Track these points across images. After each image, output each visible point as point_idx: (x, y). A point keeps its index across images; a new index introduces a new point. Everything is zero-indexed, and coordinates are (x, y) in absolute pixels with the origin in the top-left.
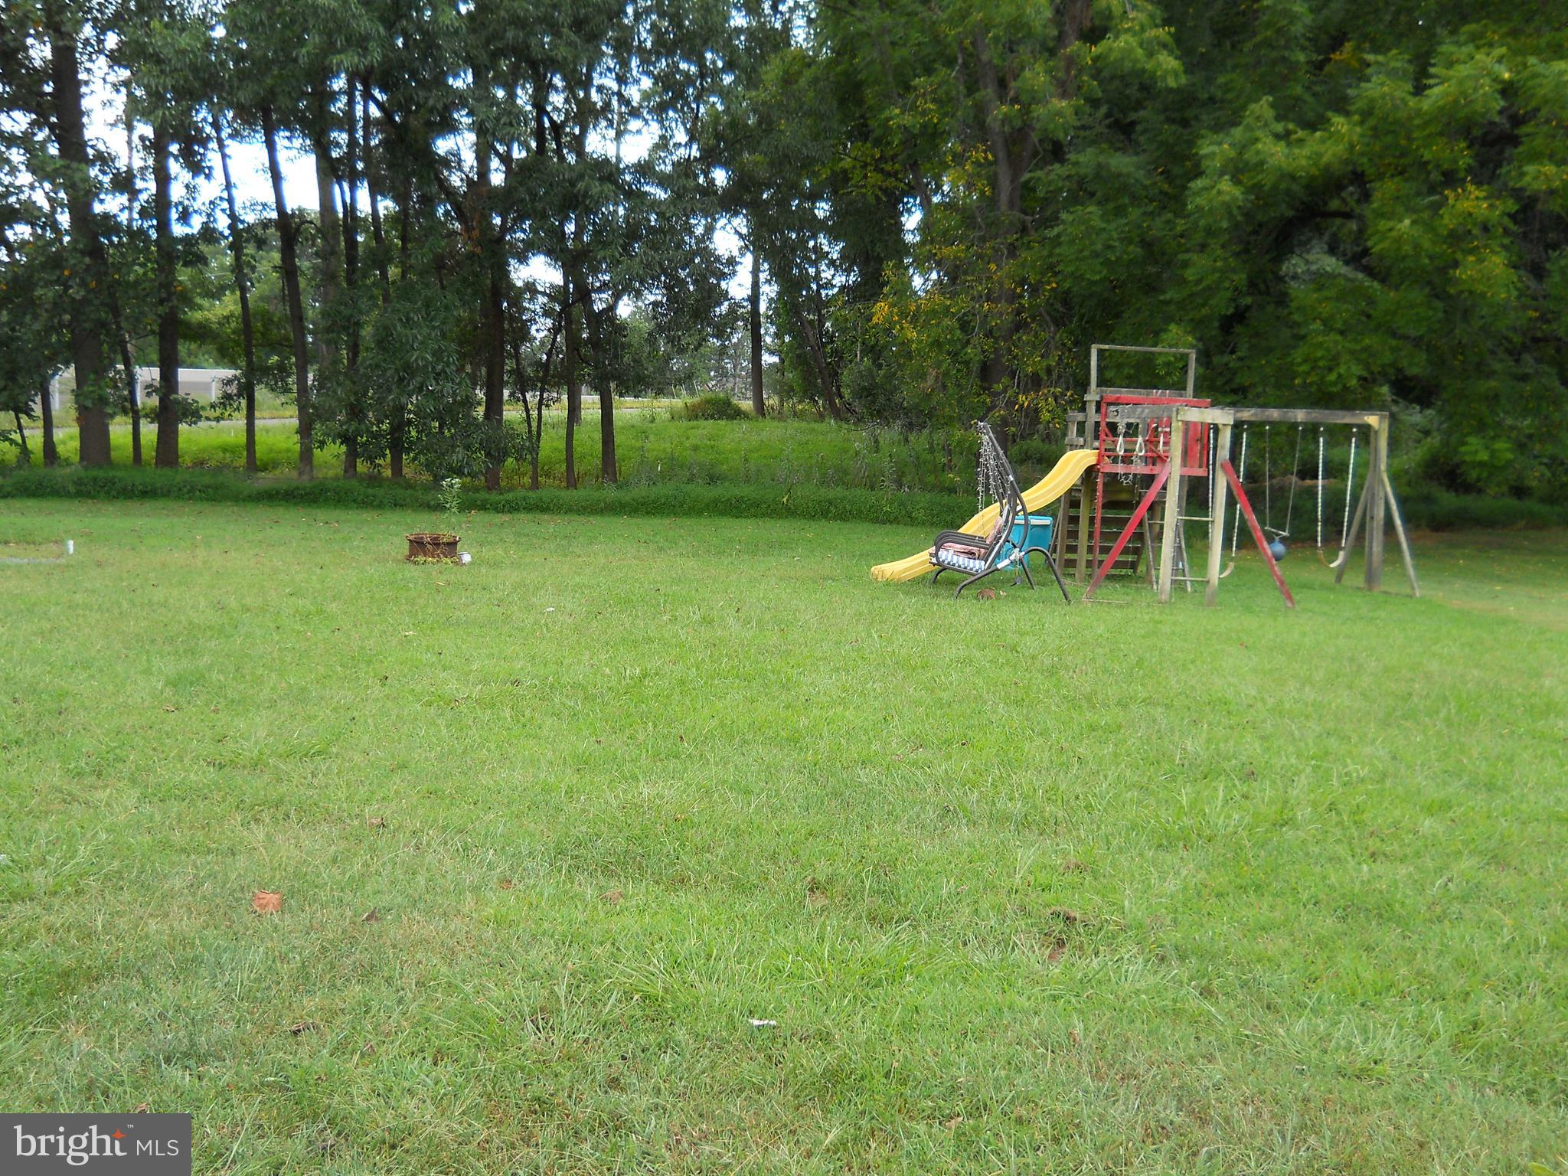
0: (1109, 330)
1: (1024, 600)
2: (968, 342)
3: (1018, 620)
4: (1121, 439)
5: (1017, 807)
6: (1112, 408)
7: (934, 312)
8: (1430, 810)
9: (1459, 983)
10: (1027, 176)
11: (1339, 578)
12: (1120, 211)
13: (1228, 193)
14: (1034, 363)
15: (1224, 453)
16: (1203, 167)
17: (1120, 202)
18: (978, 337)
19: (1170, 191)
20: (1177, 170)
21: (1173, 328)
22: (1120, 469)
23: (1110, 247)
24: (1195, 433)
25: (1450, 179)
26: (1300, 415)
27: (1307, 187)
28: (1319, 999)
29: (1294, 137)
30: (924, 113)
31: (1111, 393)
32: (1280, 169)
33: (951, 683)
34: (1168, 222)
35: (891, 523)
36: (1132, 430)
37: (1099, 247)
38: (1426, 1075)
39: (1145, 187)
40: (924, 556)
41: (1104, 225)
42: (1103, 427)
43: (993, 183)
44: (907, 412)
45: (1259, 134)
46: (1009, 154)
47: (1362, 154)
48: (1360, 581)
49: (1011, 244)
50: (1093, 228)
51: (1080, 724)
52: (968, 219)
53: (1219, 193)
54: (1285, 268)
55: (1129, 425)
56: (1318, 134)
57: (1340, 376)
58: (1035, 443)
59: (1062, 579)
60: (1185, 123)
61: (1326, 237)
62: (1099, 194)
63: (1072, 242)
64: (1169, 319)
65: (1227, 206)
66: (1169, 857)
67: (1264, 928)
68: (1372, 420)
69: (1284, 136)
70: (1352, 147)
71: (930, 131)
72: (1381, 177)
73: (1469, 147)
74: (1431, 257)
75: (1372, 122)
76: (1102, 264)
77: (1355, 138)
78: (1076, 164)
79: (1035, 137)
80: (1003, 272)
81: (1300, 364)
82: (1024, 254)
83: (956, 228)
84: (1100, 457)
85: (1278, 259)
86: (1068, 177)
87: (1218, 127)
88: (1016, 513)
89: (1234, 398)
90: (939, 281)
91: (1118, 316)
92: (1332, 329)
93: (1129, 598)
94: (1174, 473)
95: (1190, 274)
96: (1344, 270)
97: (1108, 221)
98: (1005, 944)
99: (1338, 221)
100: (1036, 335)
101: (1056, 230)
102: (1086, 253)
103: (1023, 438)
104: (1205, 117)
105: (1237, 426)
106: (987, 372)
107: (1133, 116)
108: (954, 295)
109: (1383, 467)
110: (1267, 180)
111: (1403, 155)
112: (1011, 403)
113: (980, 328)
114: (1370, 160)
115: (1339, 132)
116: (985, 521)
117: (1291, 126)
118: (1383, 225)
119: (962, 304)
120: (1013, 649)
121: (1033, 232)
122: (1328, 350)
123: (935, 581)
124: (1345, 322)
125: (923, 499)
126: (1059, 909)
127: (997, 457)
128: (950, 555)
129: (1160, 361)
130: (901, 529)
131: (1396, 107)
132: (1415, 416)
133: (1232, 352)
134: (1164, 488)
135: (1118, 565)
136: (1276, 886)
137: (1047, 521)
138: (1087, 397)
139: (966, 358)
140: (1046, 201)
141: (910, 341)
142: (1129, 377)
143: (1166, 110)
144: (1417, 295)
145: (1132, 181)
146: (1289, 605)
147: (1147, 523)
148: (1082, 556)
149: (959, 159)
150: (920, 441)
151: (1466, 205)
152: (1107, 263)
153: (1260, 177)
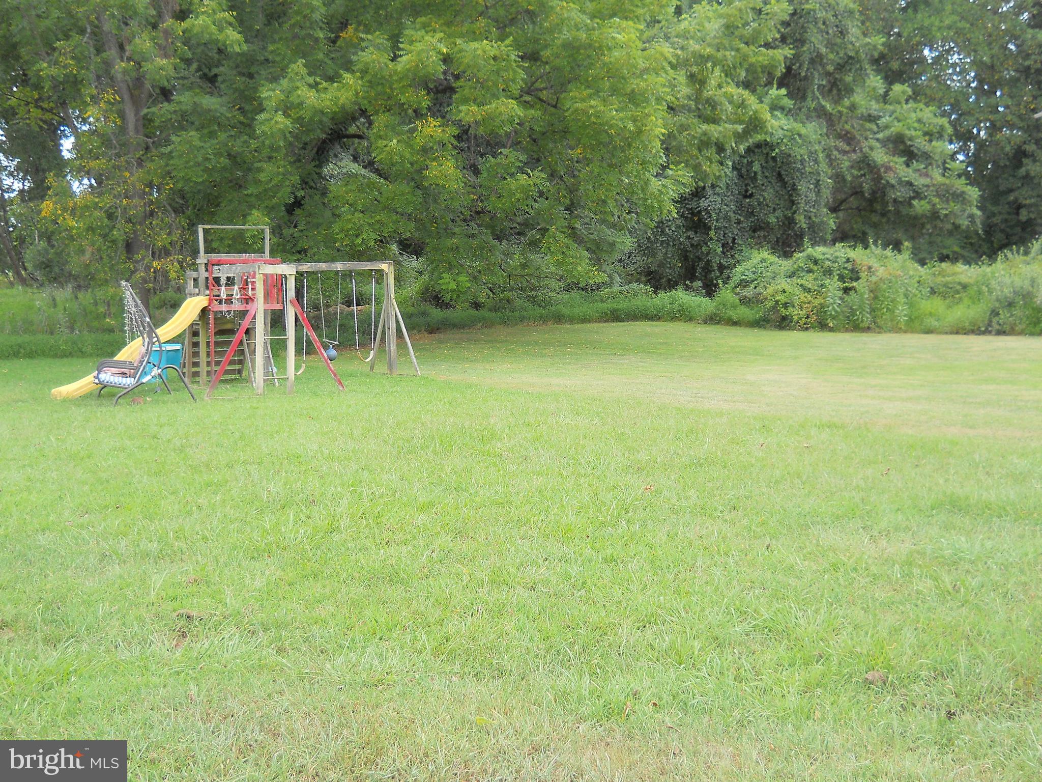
0: (213, 214)
1: (164, 402)
2: (114, 227)
3: (159, 416)
4: (223, 288)
5: (154, 546)
6: (216, 267)
7: (87, 207)
8: (421, 509)
9: (438, 614)
10: (145, 111)
11: (372, 368)
12: (212, 135)
13: (283, 123)
14: (162, 240)
15: (291, 293)
16: (265, 106)
17: (212, 128)
18: (121, 222)
19: (245, 121)
20: (247, 107)
21: (255, 212)
22: (224, 308)
23: (207, 159)
24: (273, 281)
25: (418, 114)
26: (339, 266)
27: (333, 119)
28: (353, 640)
29: (320, 86)
30: (65, 67)
31: (214, 257)
32: (314, 107)
33: (109, 466)
34: (245, 142)
35: (67, 357)
36: (230, 281)
37: (200, 159)
38: (417, 676)
39: (228, 119)
40: (90, 378)
41: (203, 144)
42: (211, 280)
43: (122, 115)
44: (76, 278)
45: (298, 84)
46: (132, 96)
47: (364, 98)
48: (385, 369)
49: (139, 158)
50: (195, 146)
51: (200, 483)
52: (106, 142)
53: (276, 122)
54: (325, 171)
55: (228, 278)
56: (335, 84)
57: (363, 239)
58: (170, 294)
59: (189, 386)
60: (251, 76)
61: (351, 151)
62: (197, 123)
63: (181, 156)
64: (251, 207)
65: (282, 132)
66: (257, 564)
67: (319, 601)
68: (384, 266)
69: (315, 86)
70: (357, 93)
71: (72, 79)
72: (377, 113)
73: (428, 94)
74: (412, 164)
75: (368, 78)
76: (203, 171)
77: (359, 88)
78: (180, 103)
79: (148, 86)
80: (135, 178)
81: (338, 234)
82: (150, 165)
83: (99, 148)
84: (210, 301)
85: (320, 166)
86: (175, 111)
87: (274, 79)
88: (154, 343)
89: (299, 256)
90: (91, 186)
91: (218, 205)
92: (356, 210)
93: (236, 394)
94: (260, 308)
95: (262, 177)
96: (363, 172)
97: (205, 142)
98: (144, 642)
99: (356, 140)
100: (162, 221)
101: (169, 148)
102: (191, 163)
103: (161, 291)
104: (263, 72)
105: (300, 275)
106: (129, 247)
107: (215, 71)
108: (100, 194)
109: (393, 297)
110: (307, 115)
111: (389, 98)
112: (148, 268)
113: (122, 217)
114: (370, 102)
115: (348, 83)
116: (132, 351)
117: (318, 79)
118: (381, 143)
119: (107, 201)
120: (155, 437)
121: (153, 150)
122: (354, 224)
123: (99, 395)
124: (363, 205)
125: (89, 338)
126: (182, 612)
127: (136, 306)
128: (107, 376)
129: (248, 235)
130: (75, 361)
131: (381, 68)
132: (413, 263)
133: (295, 227)
134: (254, 318)
135: (228, 372)
136: (327, 572)
137: (178, 347)
138: (198, 261)
139: (114, 238)
140: (162, 128)
141: (73, 228)
142: (229, 246)
143: (237, 66)
144: (405, 187)
145: (219, 114)
146: (341, 388)
147: (245, 342)
148: (203, 369)
149: (95, 99)
150: (86, 297)
151: (429, 130)
152: (206, 170)
153: (301, 113)
